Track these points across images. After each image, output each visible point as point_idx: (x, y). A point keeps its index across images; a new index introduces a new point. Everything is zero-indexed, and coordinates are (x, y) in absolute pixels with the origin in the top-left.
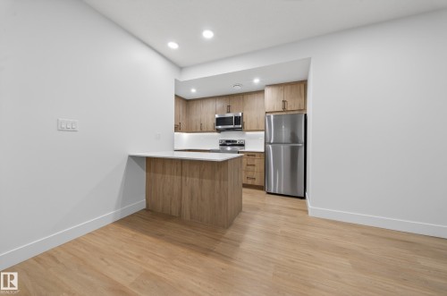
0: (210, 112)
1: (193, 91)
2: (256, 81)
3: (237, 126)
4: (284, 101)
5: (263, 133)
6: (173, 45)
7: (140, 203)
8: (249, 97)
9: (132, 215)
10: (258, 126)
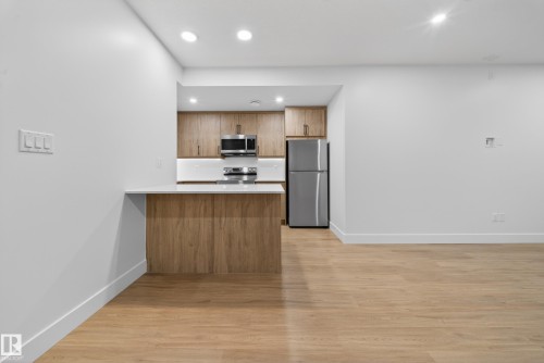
0: (212, 132)
1: (193, 101)
2: (279, 100)
3: (249, 151)
4: (306, 126)
5: (284, 160)
6: (189, 37)
7: (140, 266)
8: (265, 117)
9: (131, 287)
10: (275, 152)
